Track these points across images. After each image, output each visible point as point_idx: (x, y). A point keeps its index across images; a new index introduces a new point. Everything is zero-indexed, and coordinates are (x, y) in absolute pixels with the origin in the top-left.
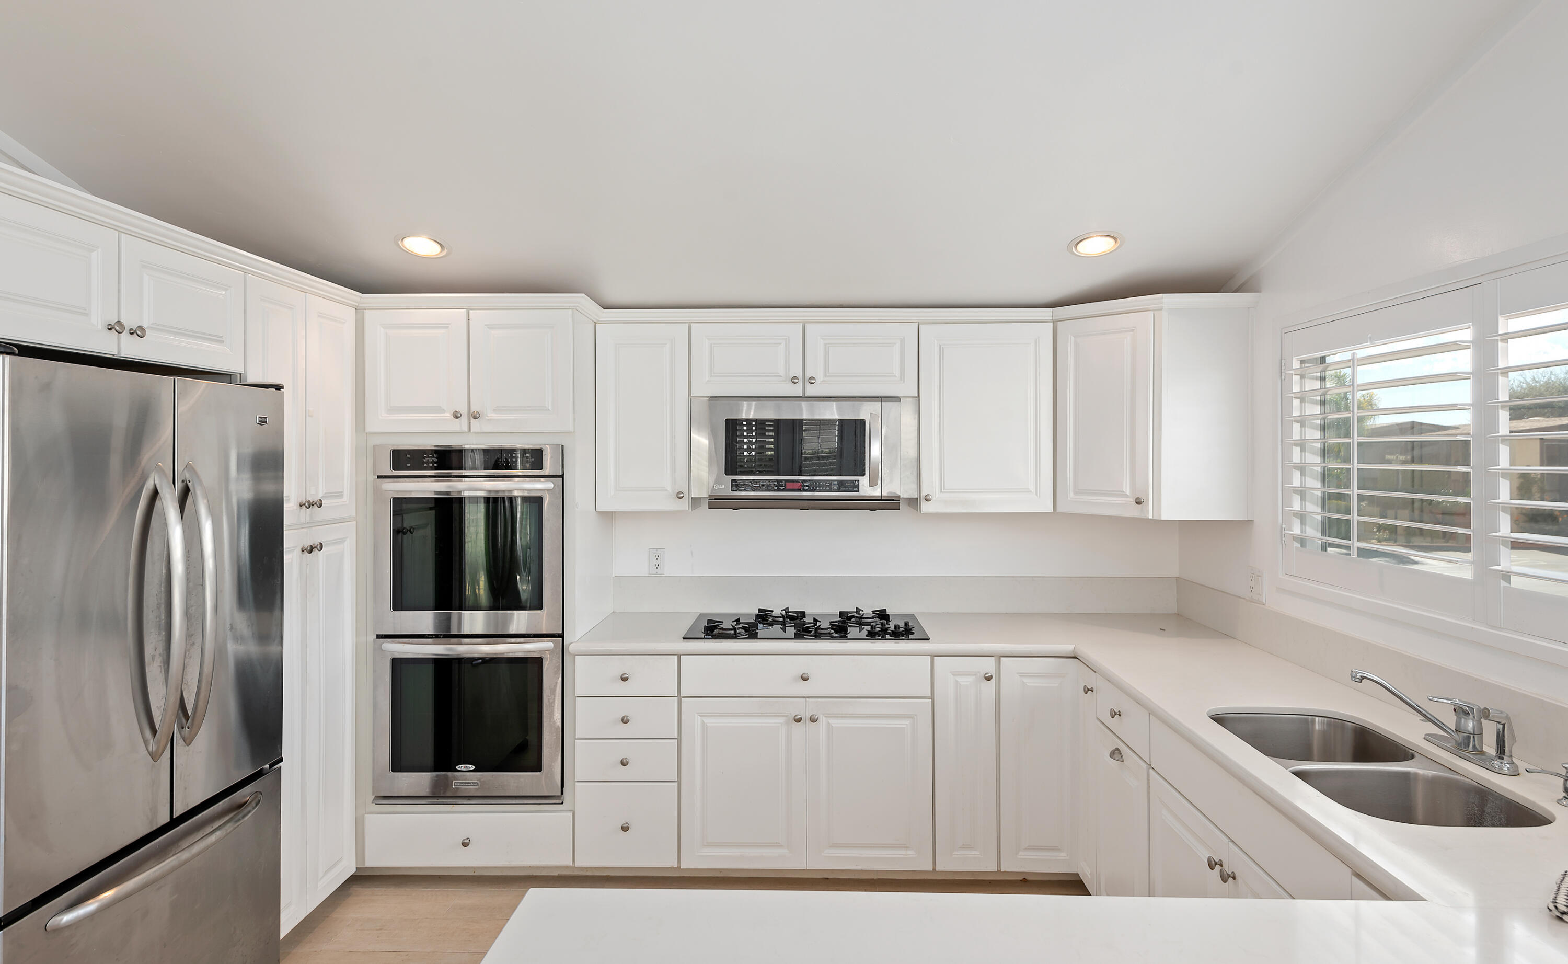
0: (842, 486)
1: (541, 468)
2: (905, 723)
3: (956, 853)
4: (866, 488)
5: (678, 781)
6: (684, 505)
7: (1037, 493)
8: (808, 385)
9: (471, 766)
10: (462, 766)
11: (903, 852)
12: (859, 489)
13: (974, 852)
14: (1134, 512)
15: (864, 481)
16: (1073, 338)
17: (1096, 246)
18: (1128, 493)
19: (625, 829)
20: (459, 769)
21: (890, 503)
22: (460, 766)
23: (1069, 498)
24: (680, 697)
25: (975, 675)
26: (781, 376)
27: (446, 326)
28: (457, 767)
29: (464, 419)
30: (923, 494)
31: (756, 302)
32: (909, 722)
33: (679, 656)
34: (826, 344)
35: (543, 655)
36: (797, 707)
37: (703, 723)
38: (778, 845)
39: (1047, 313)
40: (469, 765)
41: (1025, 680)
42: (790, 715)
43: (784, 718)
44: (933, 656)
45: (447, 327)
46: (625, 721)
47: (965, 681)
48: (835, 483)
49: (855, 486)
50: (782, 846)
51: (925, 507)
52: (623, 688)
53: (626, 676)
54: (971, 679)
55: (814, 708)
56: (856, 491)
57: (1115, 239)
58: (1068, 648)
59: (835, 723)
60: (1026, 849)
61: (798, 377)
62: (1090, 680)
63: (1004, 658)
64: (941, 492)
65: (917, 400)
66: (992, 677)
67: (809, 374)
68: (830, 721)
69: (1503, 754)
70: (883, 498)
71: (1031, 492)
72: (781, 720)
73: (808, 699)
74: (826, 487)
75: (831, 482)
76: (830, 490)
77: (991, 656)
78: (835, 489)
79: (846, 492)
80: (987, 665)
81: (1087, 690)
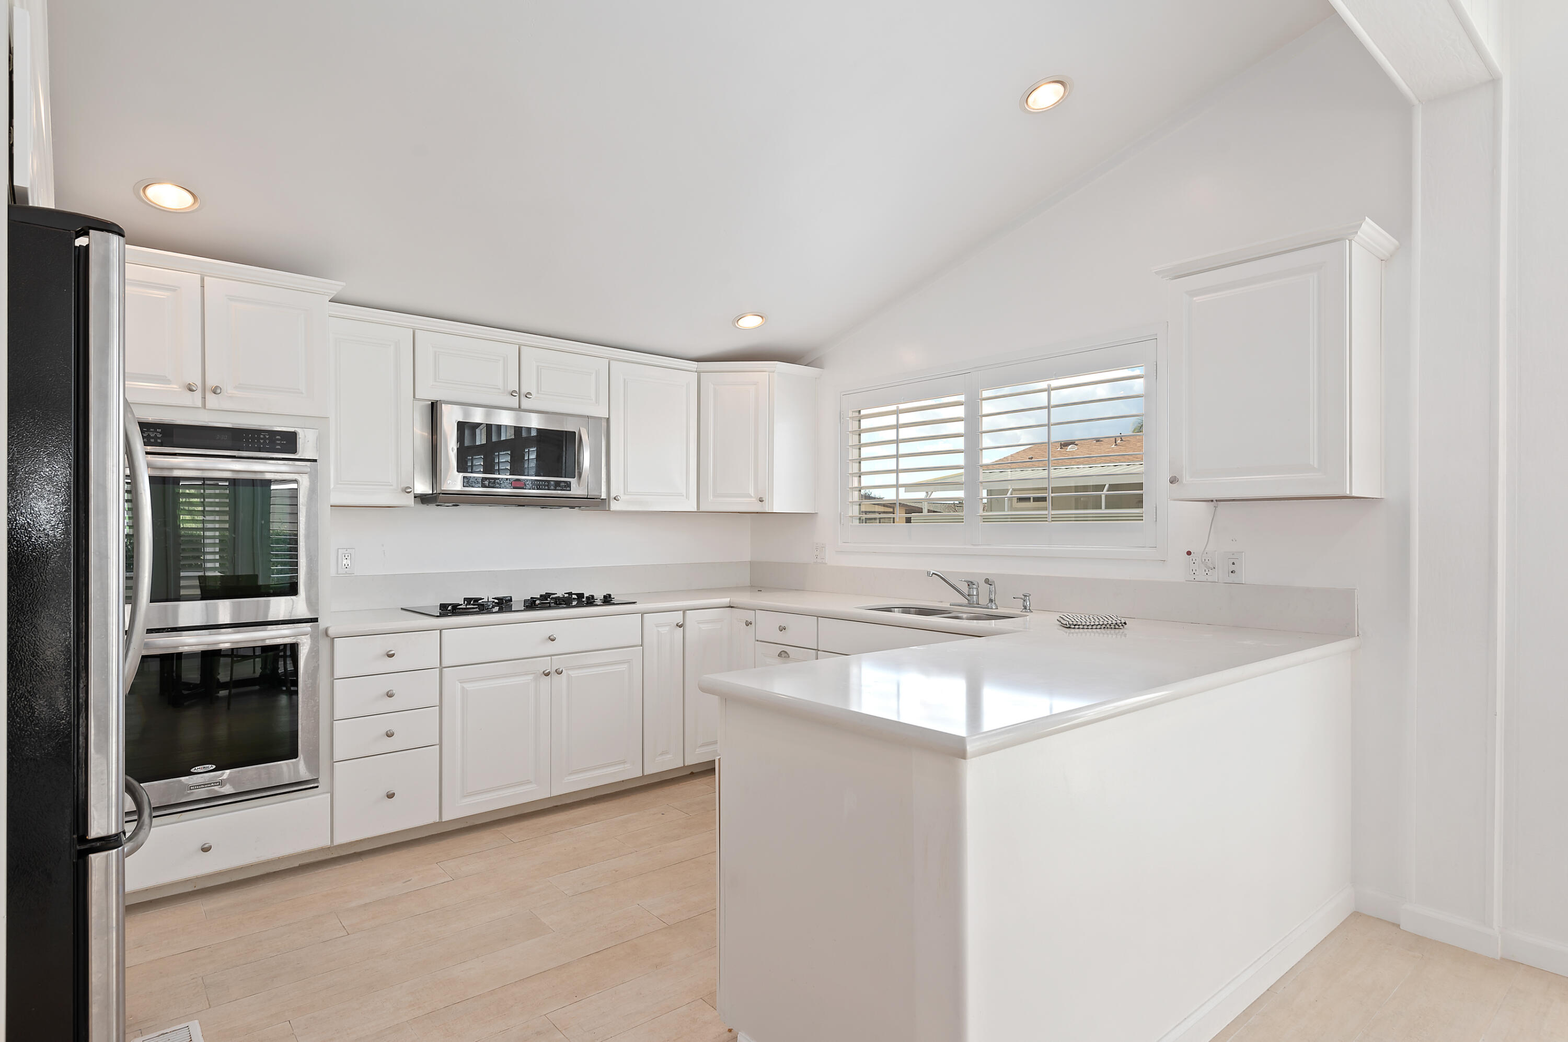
0: (557, 485)
1: (294, 451)
2: (624, 667)
3: (657, 759)
4: (576, 489)
5: (439, 744)
6: (410, 501)
7: (687, 497)
8: (524, 399)
9: (210, 766)
10: (199, 767)
11: (622, 766)
12: (570, 487)
13: (669, 756)
14: (757, 508)
15: (573, 481)
16: (712, 386)
17: (750, 322)
18: (752, 495)
19: (391, 796)
20: (195, 771)
21: (596, 504)
22: (196, 768)
23: (709, 500)
24: (441, 668)
25: (669, 625)
26: (499, 389)
27: (172, 289)
28: (193, 770)
29: (198, 394)
30: (613, 495)
31: (474, 319)
32: (626, 666)
33: (450, 629)
34: (538, 366)
35: (299, 641)
36: (545, 665)
37: (463, 688)
38: (529, 782)
39: (694, 365)
40: (207, 766)
41: (701, 626)
42: (538, 672)
43: (533, 675)
44: (644, 614)
45: (175, 290)
46: (390, 695)
47: (664, 630)
48: (552, 483)
49: (568, 486)
50: (531, 782)
51: (614, 506)
52: (390, 664)
53: (393, 652)
54: (667, 628)
55: (557, 663)
56: (568, 490)
57: (762, 317)
58: (726, 600)
59: (574, 673)
60: (700, 746)
61: (514, 391)
62: (749, 615)
63: (687, 612)
64: (625, 494)
65: (608, 420)
66: (680, 626)
67: (524, 390)
68: (570, 672)
69: (991, 601)
70: (587, 498)
71: (683, 496)
72: (531, 677)
73: (552, 657)
74: (545, 486)
75: (549, 481)
76: (549, 489)
77: (680, 611)
78: (552, 487)
79: (559, 492)
80: (678, 617)
81: (748, 624)
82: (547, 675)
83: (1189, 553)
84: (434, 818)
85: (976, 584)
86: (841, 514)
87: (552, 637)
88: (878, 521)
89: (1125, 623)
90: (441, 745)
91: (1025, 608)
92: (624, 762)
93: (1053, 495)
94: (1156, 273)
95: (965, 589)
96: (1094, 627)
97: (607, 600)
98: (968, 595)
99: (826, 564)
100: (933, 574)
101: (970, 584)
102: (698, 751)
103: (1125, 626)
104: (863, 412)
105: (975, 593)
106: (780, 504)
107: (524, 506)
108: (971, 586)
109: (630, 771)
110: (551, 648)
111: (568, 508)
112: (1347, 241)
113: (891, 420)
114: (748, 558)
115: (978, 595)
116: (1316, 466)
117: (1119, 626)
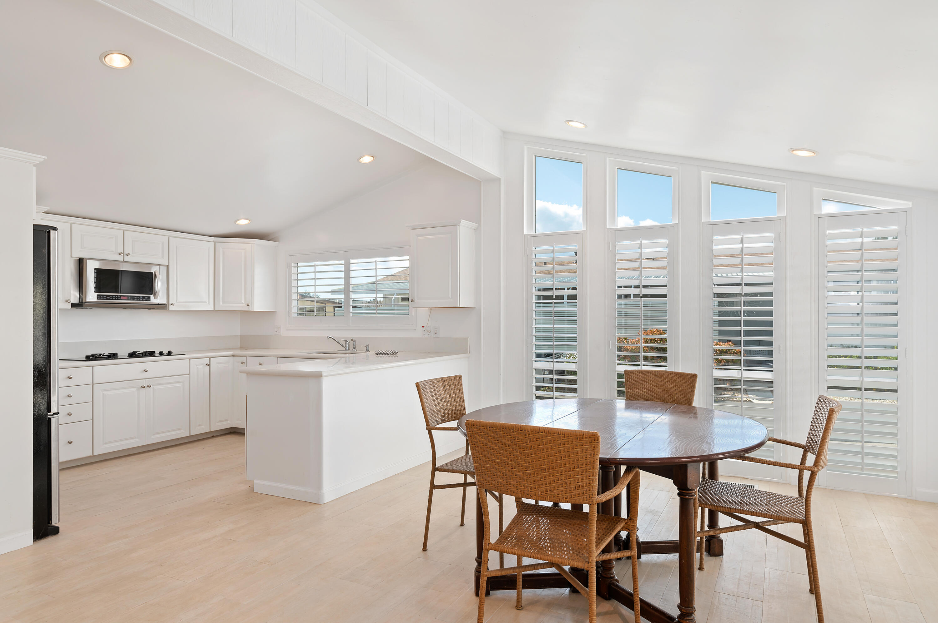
0: (144, 298)
2: (180, 384)
3: (197, 428)
4: (153, 300)
6: (69, 306)
7: (209, 303)
8: (126, 257)
11: (180, 431)
12: (150, 299)
13: (203, 426)
14: (246, 308)
15: (152, 296)
16: (222, 249)
17: (243, 222)
18: (243, 302)
19: (69, 443)
21: (162, 307)
23: (220, 305)
24: (93, 384)
25: (202, 365)
26: (113, 252)
30: (170, 303)
31: (101, 218)
33: (93, 367)
34: (133, 241)
36: (143, 383)
37: (103, 394)
38: (134, 438)
39: (212, 239)
41: (218, 365)
42: (139, 386)
43: (137, 388)
44: (190, 359)
46: (69, 396)
47: (200, 367)
48: (141, 297)
49: (149, 298)
50: (136, 438)
51: (171, 308)
52: (69, 382)
53: (72, 376)
55: (148, 382)
56: (149, 301)
57: (249, 220)
58: (231, 353)
59: (156, 387)
60: (219, 422)
61: (121, 253)
62: (244, 359)
63: (212, 358)
64: (177, 302)
65: (168, 266)
66: (208, 365)
67: (126, 252)
68: (154, 387)
69: (354, 348)
70: (159, 304)
71: (206, 303)
72: (135, 389)
73: (146, 380)
74: (137, 298)
75: (139, 297)
76: (139, 300)
77: (208, 358)
78: (141, 299)
79: (145, 301)
80: (207, 361)
81: (243, 363)
82: (144, 387)
83: (423, 327)
84: (89, 453)
85: (348, 341)
86: (288, 311)
87: (146, 370)
88: (304, 315)
89: (397, 352)
90: (93, 420)
91: (367, 350)
92: (180, 429)
93: (378, 304)
94: (407, 226)
95: (344, 344)
96: (387, 354)
97: (170, 353)
98: (345, 346)
99: (281, 335)
100: (330, 337)
101: (346, 341)
102: (217, 424)
103: (397, 353)
104: (299, 265)
105: (348, 345)
106: (257, 307)
107: (126, 308)
108: (346, 342)
109: (184, 433)
110: (145, 375)
111: (147, 309)
112: (458, 226)
113: (312, 269)
114: (240, 335)
115: (349, 346)
116: (451, 297)
117: (395, 353)
